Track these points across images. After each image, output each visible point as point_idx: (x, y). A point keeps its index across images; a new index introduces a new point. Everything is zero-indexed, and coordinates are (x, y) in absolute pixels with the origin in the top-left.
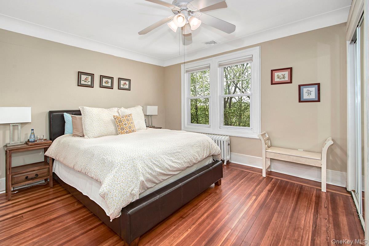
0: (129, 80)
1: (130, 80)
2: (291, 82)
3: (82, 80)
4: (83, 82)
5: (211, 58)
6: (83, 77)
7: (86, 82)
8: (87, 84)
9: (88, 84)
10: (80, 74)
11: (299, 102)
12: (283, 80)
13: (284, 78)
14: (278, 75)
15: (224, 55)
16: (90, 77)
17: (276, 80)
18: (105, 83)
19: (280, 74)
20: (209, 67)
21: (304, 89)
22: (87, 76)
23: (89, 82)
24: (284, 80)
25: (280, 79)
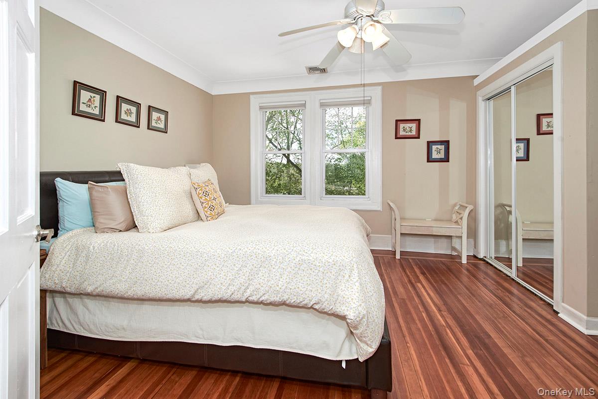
0: (166, 113)
1: (168, 112)
2: (418, 137)
3: (81, 101)
4: (83, 108)
5: (308, 92)
6: (85, 95)
7: (89, 107)
8: (91, 111)
9: (93, 112)
10: (78, 86)
11: (428, 162)
12: (410, 134)
13: (411, 131)
14: (404, 127)
15: (328, 91)
16: (98, 97)
17: (402, 133)
18: (126, 113)
19: (407, 126)
20: (304, 105)
21: (433, 146)
22: (93, 95)
23: (95, 107)
24: (412, 134)
25: (407, 132)
